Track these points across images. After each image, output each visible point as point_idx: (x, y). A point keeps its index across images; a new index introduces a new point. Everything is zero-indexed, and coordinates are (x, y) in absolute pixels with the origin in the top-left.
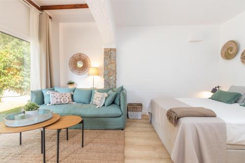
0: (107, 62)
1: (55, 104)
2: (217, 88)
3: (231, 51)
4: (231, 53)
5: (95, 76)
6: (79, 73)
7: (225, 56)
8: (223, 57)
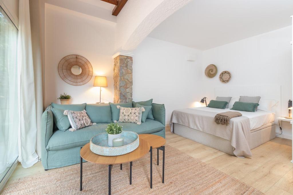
0: (124, 71)
1: (80, 129)
2: (204, 99)
3: (212, 71)
4: (212, 73)
5: (103, 89)
6: (76, 84)
7: (208, 75)
8: (207, 76)
